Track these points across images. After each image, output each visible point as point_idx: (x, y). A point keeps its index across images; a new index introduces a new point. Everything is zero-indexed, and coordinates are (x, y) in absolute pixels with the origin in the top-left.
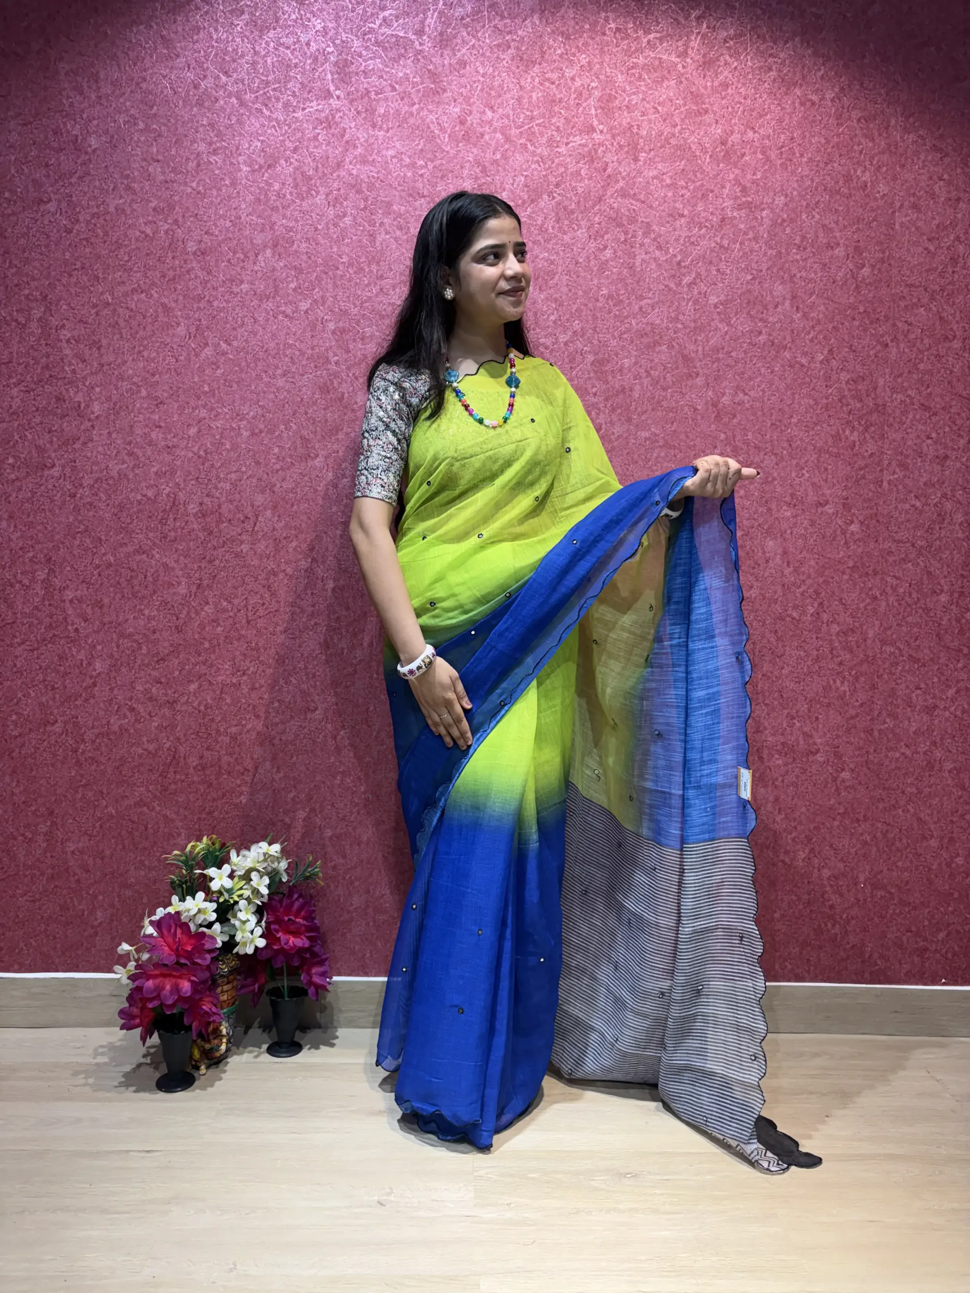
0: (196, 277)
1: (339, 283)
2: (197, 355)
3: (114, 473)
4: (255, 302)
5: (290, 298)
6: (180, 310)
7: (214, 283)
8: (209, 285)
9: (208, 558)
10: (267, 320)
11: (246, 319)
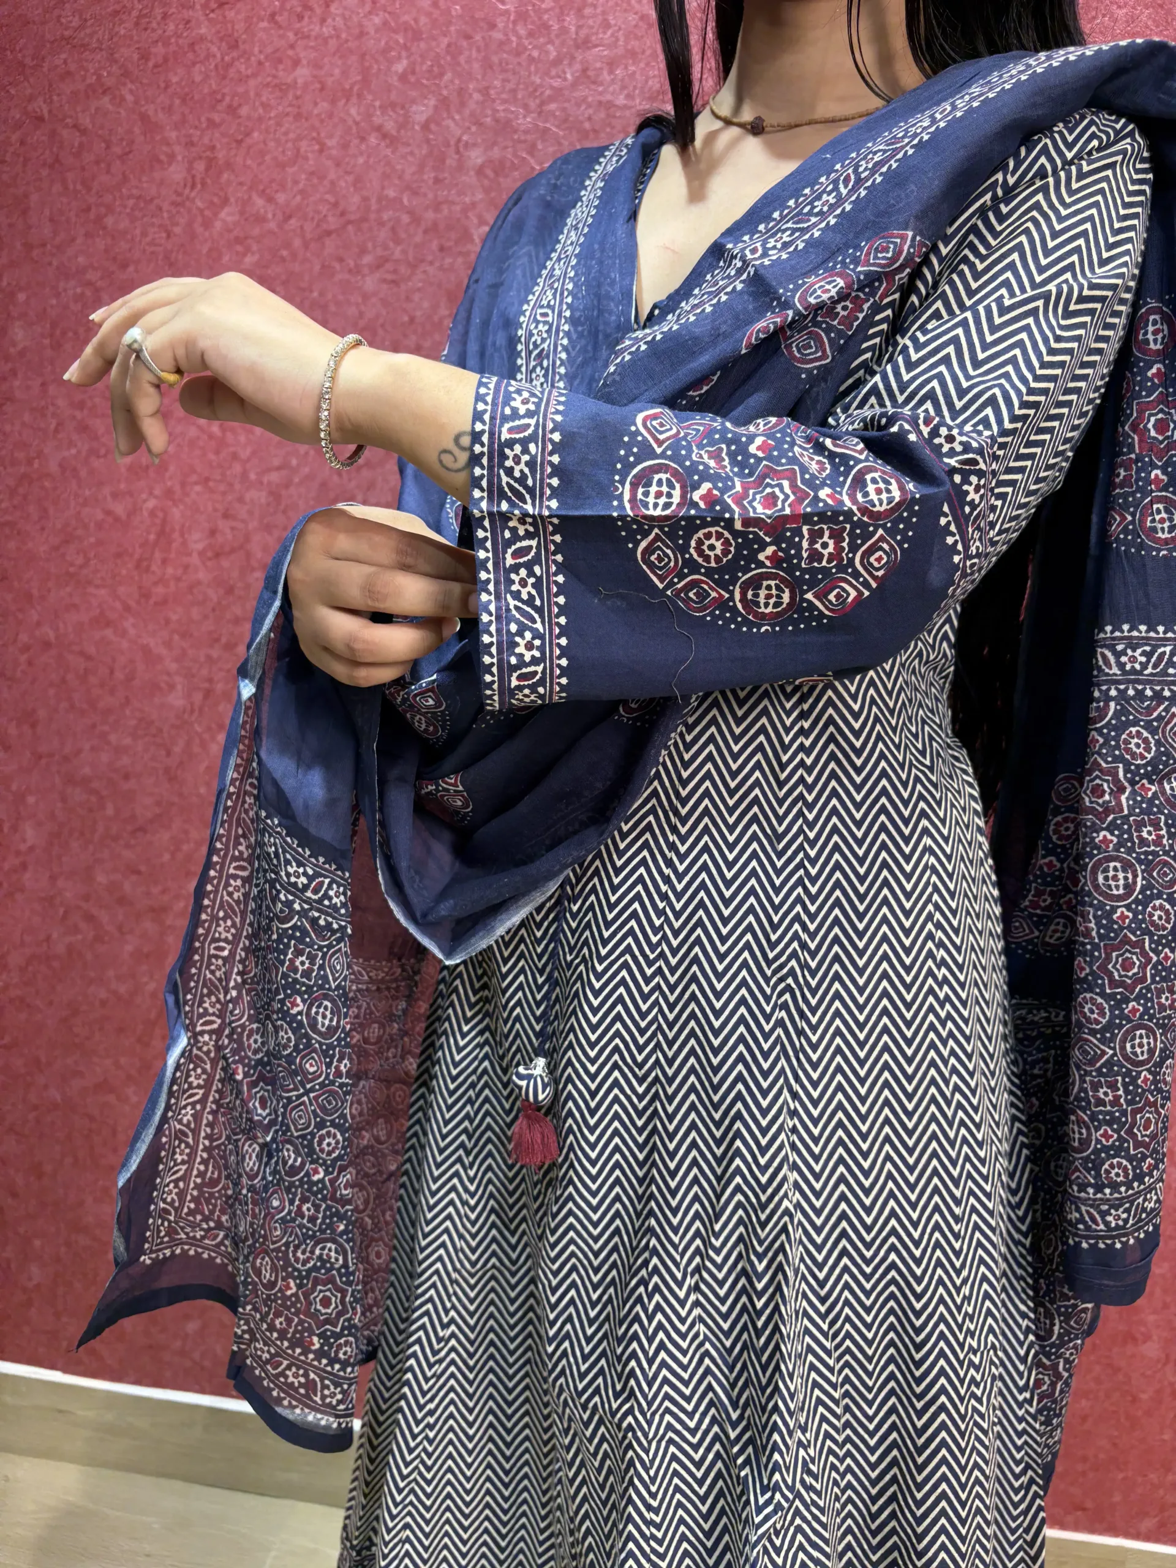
0: (209, 56)
1: (495, 59)
2: (207, 224)
3: (53, 467)
4: (324, 105)
5: (393, 96)
6: (176, 127)
7: (243, 68)
8: (232, 73)
9: (224, 640)
10: (345, 146)
11: (304, 145)
